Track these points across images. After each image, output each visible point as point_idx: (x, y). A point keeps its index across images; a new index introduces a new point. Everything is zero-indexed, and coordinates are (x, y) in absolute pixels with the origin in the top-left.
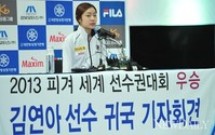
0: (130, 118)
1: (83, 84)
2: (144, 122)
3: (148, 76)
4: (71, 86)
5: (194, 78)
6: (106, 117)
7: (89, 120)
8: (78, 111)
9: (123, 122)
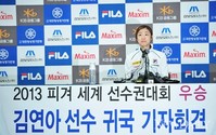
0: (129, 123)
1: (81, 94)
2: (144, 127)
3: (148, 89)
4: (70, 95)
5: (200, 90)
6: (105, 122)
7: (88, 123)
8: (77, 115)
9: (122, 126)
